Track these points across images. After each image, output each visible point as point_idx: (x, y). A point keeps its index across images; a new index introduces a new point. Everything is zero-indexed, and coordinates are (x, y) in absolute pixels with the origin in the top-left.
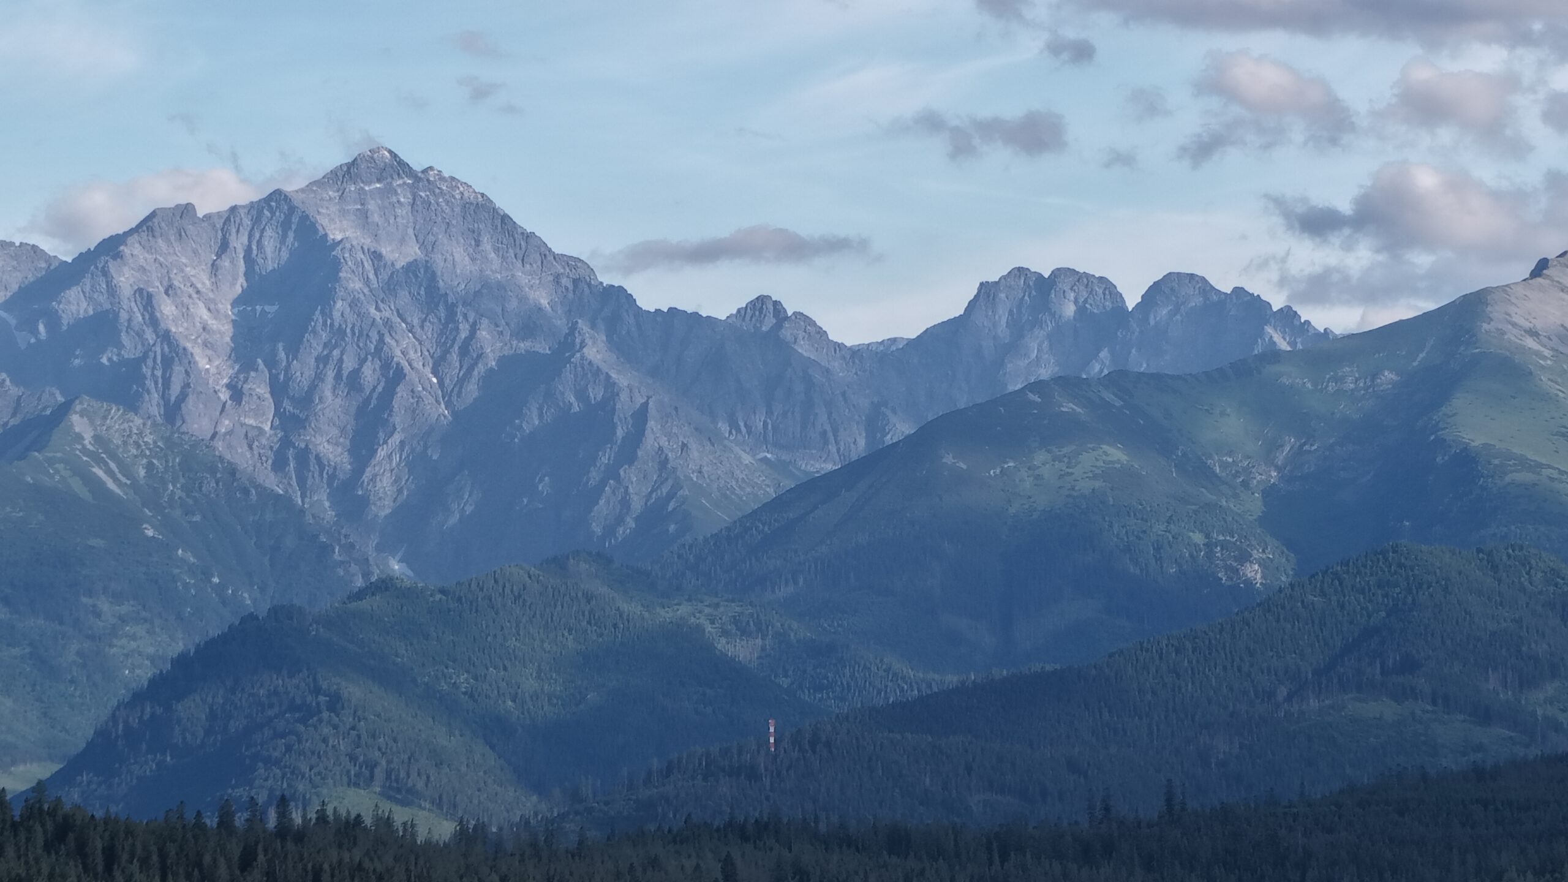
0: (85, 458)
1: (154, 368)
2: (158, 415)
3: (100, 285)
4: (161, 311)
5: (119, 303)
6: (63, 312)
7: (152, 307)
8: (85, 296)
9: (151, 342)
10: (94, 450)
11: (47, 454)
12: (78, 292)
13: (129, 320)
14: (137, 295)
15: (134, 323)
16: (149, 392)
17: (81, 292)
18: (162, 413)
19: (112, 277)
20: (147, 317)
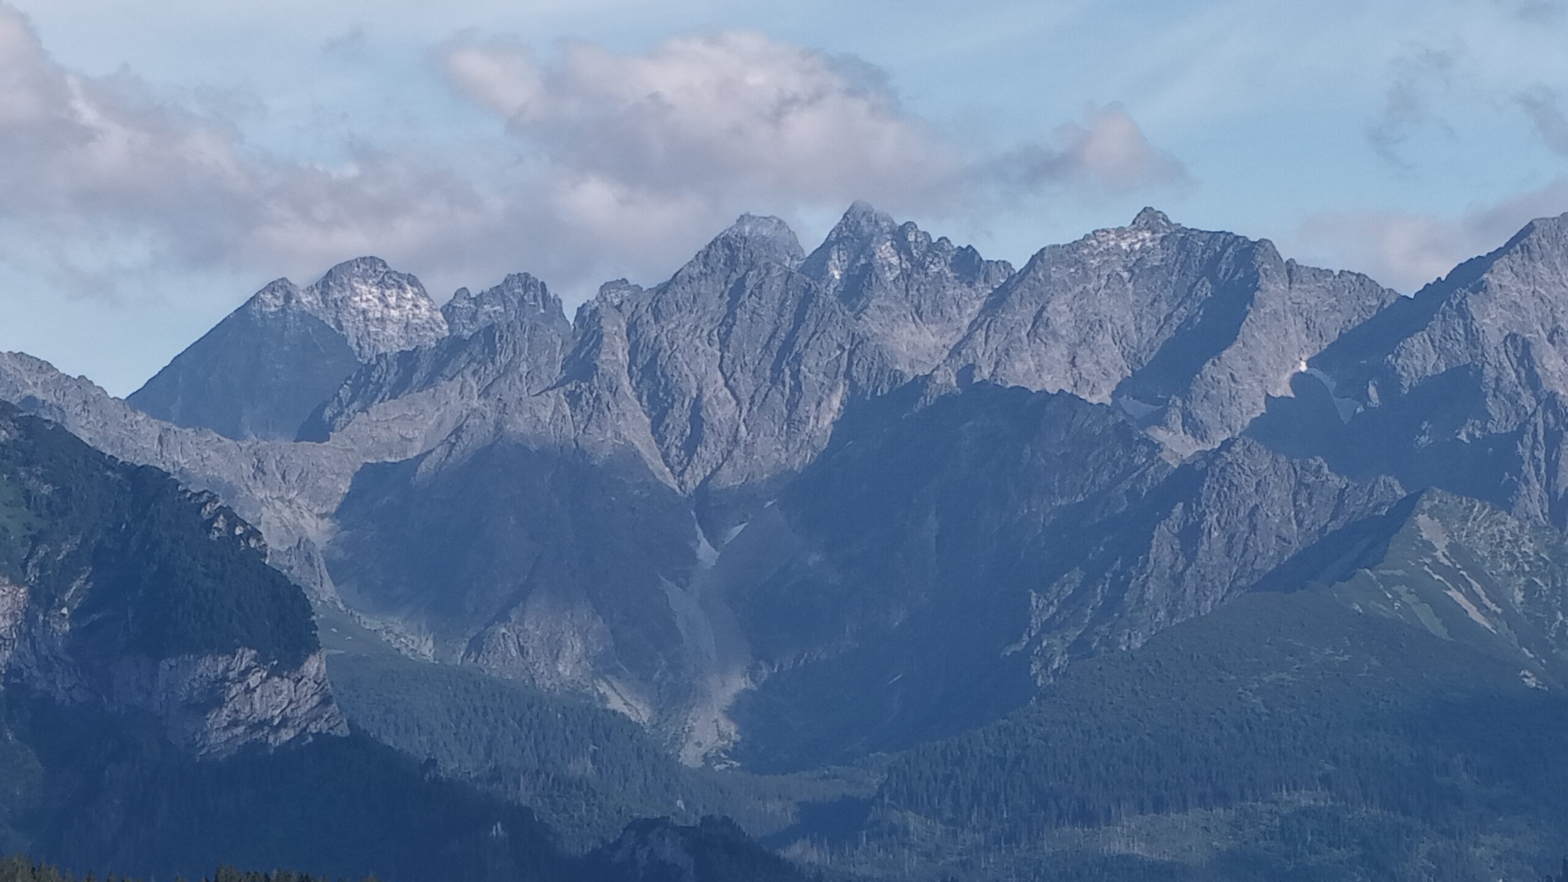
0: (1437, 577)
1: (1533, 448)
2: (1540, 515)
3: (1455, 330)
4: (1543, 366)
5: (1483, 355)
6: (1403, 368)
7: (1531, 360)
8: (1434, 346)
9: (1530, 411)
10: (1450, 564)
11: (1382, 572)
12: (1424, 340)
13: (1498, 380)
14: (1508, 344)
15: (1505, 383)
16: (1527, 482)
17: (1428, 341)
18: (1546, 511)
19: (1473, 318)
20: (1523, 375)
